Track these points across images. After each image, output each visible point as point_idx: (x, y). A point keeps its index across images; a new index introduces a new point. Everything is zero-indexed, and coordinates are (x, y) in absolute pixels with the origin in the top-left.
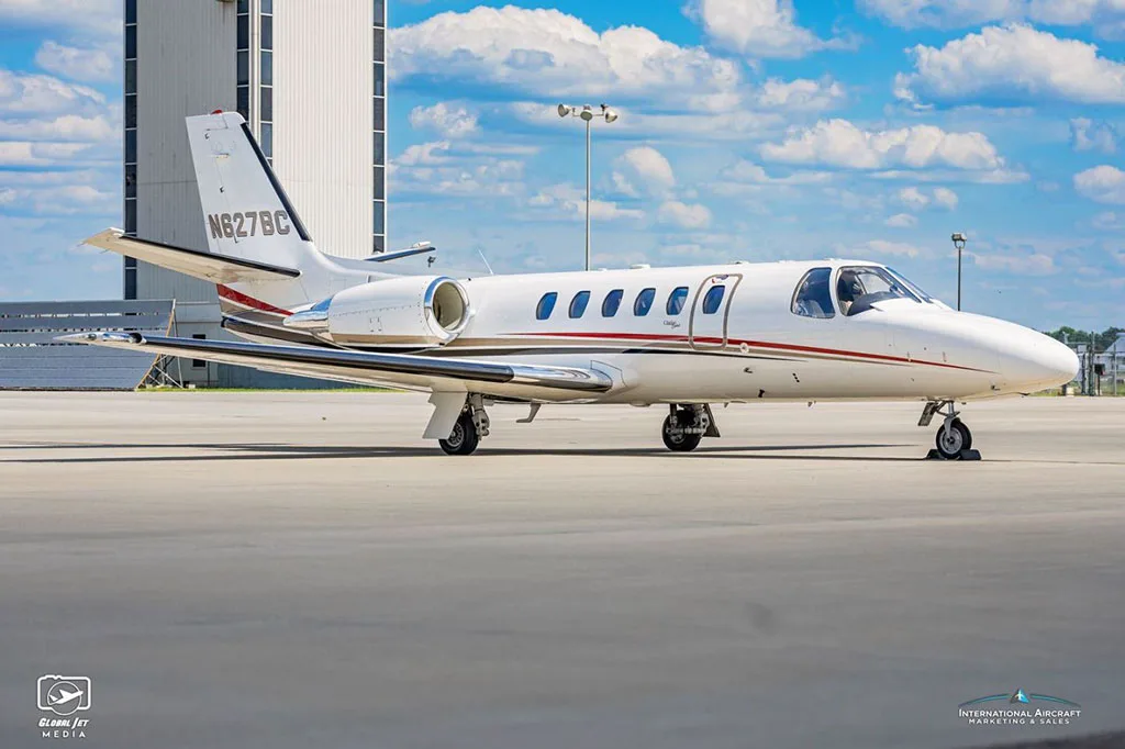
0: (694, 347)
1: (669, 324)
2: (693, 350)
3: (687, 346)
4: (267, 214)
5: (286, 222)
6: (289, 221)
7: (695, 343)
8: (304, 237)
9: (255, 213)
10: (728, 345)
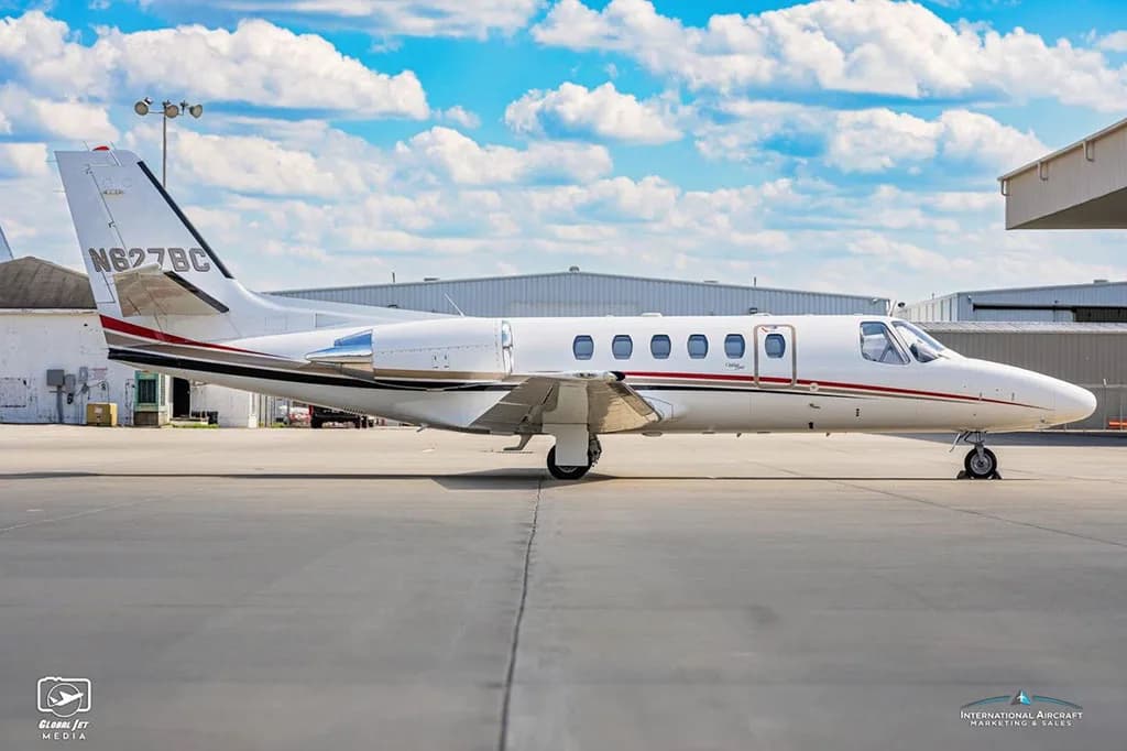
0: (760, 386)
1: (731, 365)
2: (757, 388)
3: (752, 385)
4: (180, 251)
5: (203, 260)
6: (208, 259)
7: (761, 383)
8: (227, 275)
9: (163, 250)
10: (797, 385)
